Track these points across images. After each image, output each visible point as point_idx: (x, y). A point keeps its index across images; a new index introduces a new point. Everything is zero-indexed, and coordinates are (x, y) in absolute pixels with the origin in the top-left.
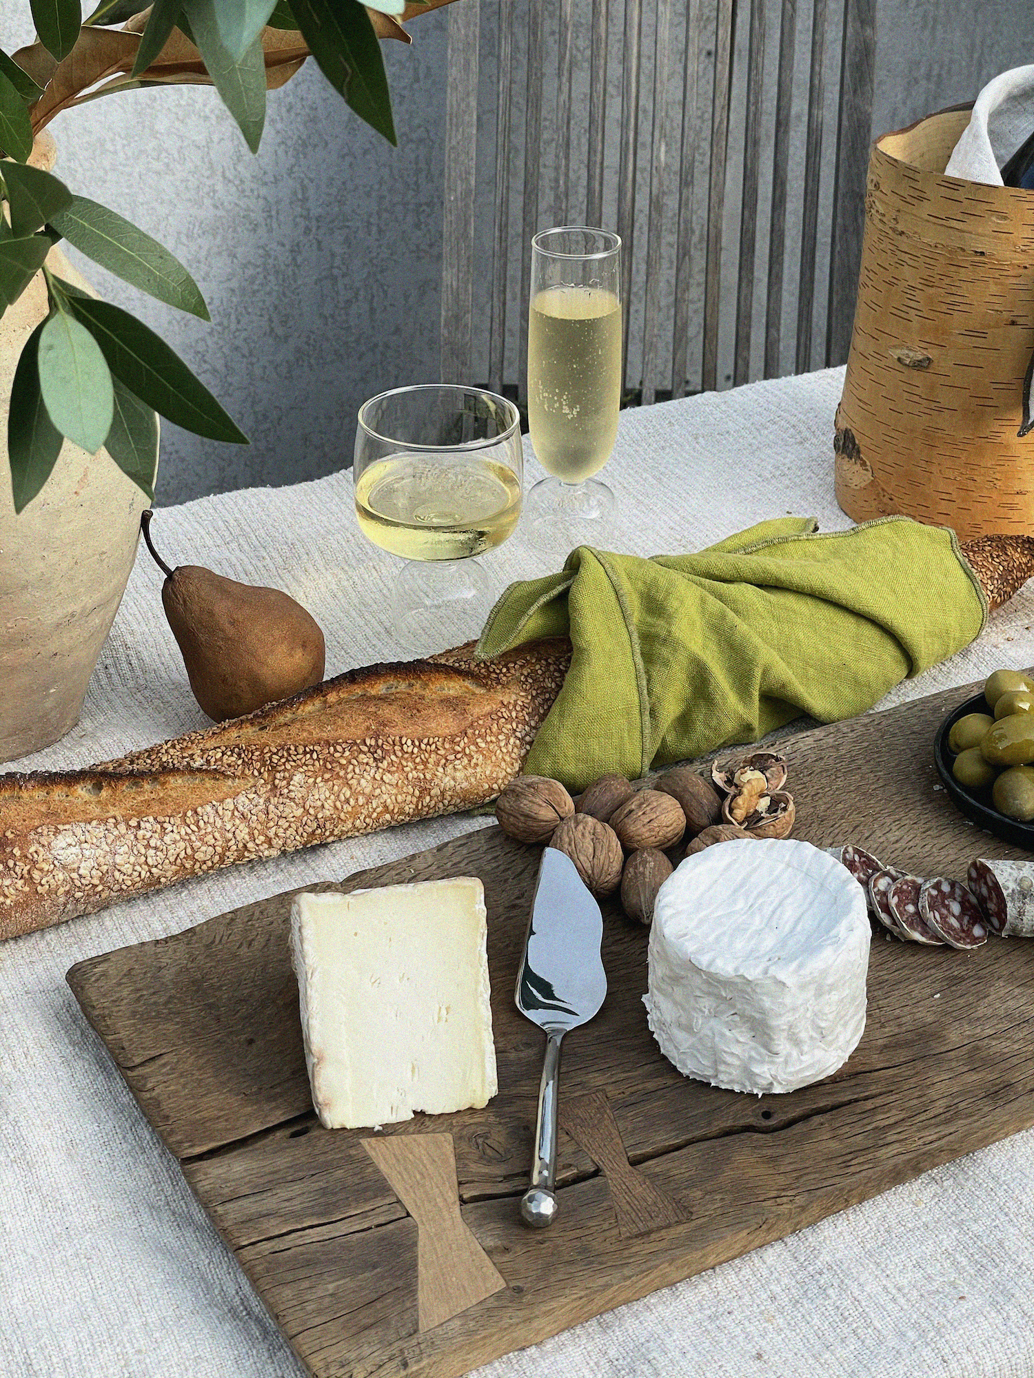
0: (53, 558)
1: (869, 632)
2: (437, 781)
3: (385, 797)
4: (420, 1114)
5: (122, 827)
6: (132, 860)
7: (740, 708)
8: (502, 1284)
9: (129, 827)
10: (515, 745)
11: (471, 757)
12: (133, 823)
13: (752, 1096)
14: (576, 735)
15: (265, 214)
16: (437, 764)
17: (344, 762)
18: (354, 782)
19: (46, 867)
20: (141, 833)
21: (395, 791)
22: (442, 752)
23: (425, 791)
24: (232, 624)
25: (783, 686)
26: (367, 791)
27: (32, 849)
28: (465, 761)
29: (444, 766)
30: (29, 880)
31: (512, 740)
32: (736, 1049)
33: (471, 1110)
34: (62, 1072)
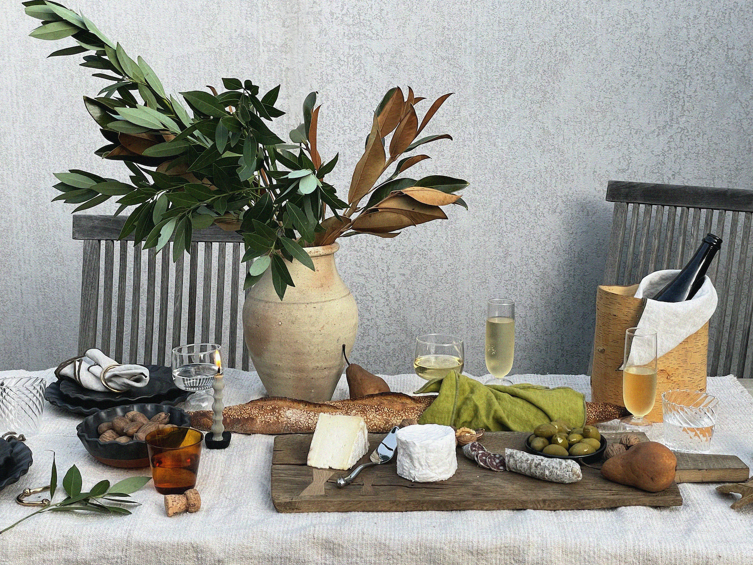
0: (312, 347)
1: (540, 414)
2: (391, 421)
3: (375, 421)
4: (330, 468)
5: (305, 413)
6: (305, 420)
7: (485, 421)
8: (324, 494)
9: (307, 413)
10: (416, 417)
11: (402, 417)
12: (308, 412)
13: (411, 481)
14: (431, 416)
15: (546, 346)
16: (392, 416)
17: (367, 410)
18: (368, 415)
19: (283, 416)
20: (309, 415)
21: (378, 420)
22: (395, 413)
23: (387, 423)
24: (361, 380)
25: (501, 418)
26: (371, 418)
27: (281, 411)
28: (401, 417)
29: (394, 417)
30: (277, 418)
31: (416, 415)
32: (407, 465)
33: (343, 470)
34: (264, 455)
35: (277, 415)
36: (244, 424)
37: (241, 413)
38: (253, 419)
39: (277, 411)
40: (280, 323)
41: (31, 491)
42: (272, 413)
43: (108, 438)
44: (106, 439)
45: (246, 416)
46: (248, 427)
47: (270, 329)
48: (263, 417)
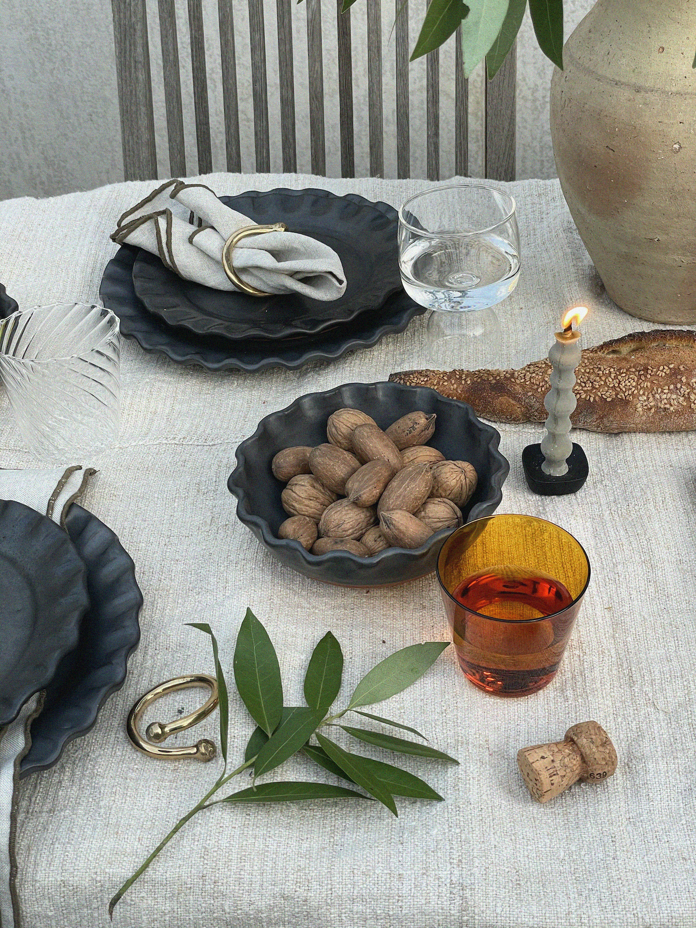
35: (685, 390)
36: (604, 416)
37: (593, 387)
38: (625, 403)
39: (684, 379)
40: (677, 146)
41: (167, 730)
42: (672, 387)
43: (307, 502)
44: (300, 503)
45: (609, 395)
46: (613, 421)
47: (648, 160)
48: (651, 399)
